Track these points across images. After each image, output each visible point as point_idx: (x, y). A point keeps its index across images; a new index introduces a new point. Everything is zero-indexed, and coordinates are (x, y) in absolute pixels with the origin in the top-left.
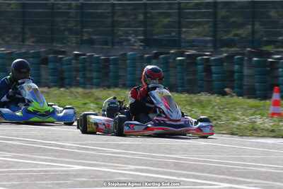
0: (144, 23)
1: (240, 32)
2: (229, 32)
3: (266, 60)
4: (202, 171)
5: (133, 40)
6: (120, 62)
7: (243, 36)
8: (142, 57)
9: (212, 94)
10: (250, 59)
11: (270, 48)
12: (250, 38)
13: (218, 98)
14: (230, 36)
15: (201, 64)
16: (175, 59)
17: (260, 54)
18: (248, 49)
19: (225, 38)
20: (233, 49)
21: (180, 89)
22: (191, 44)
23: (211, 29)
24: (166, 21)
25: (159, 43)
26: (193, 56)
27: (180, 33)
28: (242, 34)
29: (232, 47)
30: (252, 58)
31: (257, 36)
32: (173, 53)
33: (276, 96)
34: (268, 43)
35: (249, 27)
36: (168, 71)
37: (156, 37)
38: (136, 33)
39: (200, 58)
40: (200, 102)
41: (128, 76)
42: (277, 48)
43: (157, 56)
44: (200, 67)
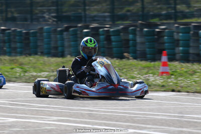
0: (56, 3)
1: (131, 8)
2: (122, 9)
3: (154, 31)
5: (47, 17)
6: (38, 34)
8: (55, 31)
9: (112, 58)
10: (142, 30)
11: (156, 20)
12: (141, 13)
13: (117, 61)
14: (124, 11)
15: (103, 35)
16: (82, 31)
17: (149, 25)
18: (140, 22)
19: (120, 13)
22: (94, 19)
23: (108, 7)
25: (67, 19)
26: (96, 29)
27: (85, 10)
28: (133, 9)
29: (126, 20)
30: (143, 29)
31: (146, 11)
32: (80, 27)
34: (155, 16)
35: (139, 4)
36: (76, 41)
37: (65, 14)
38: (49, 12)
39: (101, 30)
41: (46, 46)
42: (161, 20)
43: (67, 29)
44: (102, 37)
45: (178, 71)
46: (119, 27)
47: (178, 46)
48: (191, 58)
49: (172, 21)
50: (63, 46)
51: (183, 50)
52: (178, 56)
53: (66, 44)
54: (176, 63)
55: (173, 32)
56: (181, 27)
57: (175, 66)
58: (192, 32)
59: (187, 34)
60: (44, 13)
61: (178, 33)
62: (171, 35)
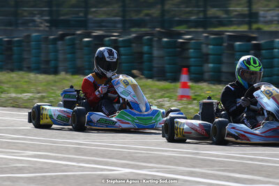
1: (151, 11)
2: (139, 12)
3: (176, 41)
4: (103, 156)
5: (39, 20)
6: (24, 44)
7: (155, 15)
8: (46, 39)
10: (160, 39)
11: (181, 29)
16: (81, 41)
18: (158, 29)
19: (135, 18)
20: (143, 29)
21: (87, 71)
22: (100, 24)
23: (121, 9)
25: (66, 24)
28: (154, 13)
32: (80, 34)
33: (184, 78)
34: (180, 23)
35: (159, 6)
36: (74, 53)
37: (62, 18)
38: (41, 14)
39: (107, 39)
41: (33, 59)
43: (62, 37)
45: (203, 94)
46: (130, 35)
47: (207, 61)
48: (223, 79)
49: (201, 30)
50: (56, 59)
51: (213, 68)
52: (206, 76)
53: (61, 56)
54: (204, 85)
55: (201, 43)
56: (212, 37)
58: (225, 44)
59: (219, 47)
60: (34, 15)
61: (208, 44)
62: (198, 47)
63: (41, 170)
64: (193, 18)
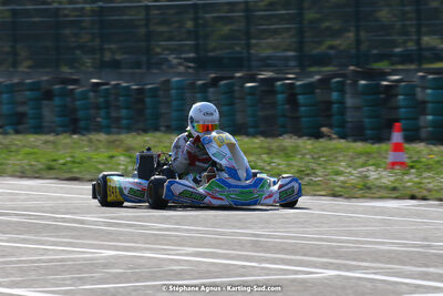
0: (194, 34)
1: (336, 42)
2: (320, 43)
3: (379, 85)
4: (294, 252)
5: (175, 61)
6: (161, 93)
7: (342, 48)
8: (192, 85)
9: (300, 136)
10: (355, 83)
11: (383, 65)
12: (353, 51)
13: (309, 142)
14: (323, 48)
15: (282, 93)
16: (242, 86)
17: (369, 75)
18: (352, 68)
19: (315, 52)
20: (327, 69)
21: (251, 130)
22: (266, 63)
23: (294, 40)
24: (226, 29)
25: (217, 63)
27: (249, 46)
28: (340, 45)
29: (327, 65)
30: (357, 81)
31: (364, 47)
32: (240, 77)
33: (397, 137)
34: (380, 58)
35: (351, 35)
36: (232, 104)
37: (211, 54)
38: (178, 51)
39: (279, 83)
40: (284, 149)
41: (174, 114)
42: (393, 64)
43: (215, 82)
44: (280, 97)
45: (423, 160)
46: (312, 77)
47: (424, 112)
49: (413, 67)
51: (433, 121)
52: (424, 133)
54: (420, 146)
55: (415, 87)
56: (431, 77)
57: (419, 152)
59: (441, 91)
61: (424, 88)
62: (410, 93)
63: (208, 274)
64: (398, 50)
